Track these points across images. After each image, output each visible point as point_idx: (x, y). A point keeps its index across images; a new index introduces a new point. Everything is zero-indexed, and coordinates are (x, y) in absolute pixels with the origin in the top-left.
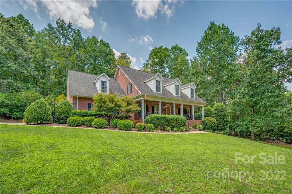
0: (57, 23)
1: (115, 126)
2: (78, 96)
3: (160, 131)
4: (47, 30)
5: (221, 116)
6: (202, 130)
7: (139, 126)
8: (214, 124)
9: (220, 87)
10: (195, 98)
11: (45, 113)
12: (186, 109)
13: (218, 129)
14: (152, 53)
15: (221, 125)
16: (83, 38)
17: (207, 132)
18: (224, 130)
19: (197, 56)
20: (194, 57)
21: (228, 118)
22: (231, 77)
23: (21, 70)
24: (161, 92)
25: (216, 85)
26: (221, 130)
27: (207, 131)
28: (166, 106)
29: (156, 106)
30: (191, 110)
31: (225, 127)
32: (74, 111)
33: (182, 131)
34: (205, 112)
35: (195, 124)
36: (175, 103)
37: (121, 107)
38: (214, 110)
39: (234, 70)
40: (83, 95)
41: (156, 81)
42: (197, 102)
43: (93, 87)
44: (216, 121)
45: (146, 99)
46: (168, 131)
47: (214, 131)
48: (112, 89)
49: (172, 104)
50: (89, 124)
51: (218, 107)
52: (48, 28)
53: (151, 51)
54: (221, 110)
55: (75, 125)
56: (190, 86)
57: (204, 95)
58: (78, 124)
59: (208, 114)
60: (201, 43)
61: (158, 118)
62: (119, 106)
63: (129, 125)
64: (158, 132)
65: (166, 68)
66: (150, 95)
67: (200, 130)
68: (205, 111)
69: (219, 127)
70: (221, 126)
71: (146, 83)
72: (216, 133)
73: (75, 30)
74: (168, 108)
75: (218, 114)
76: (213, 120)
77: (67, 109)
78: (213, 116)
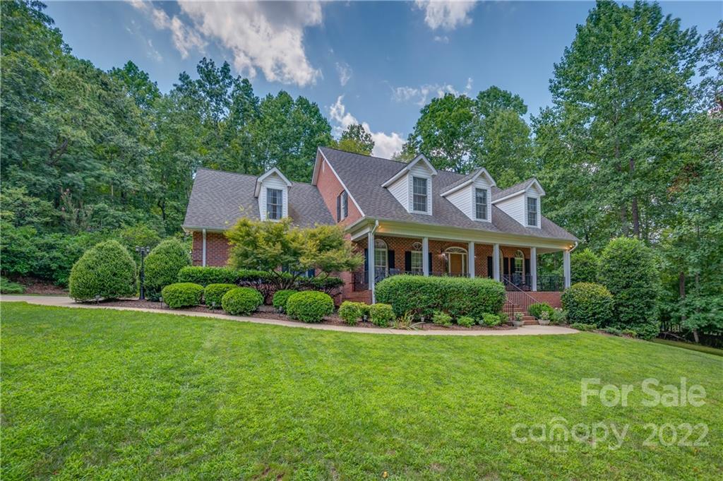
0: (200, 69)
1: (281, 308)
2: (204, 231)
3: (413, 326)
4: (180, 89)
5: (628, 277)
6: (560, 321)
7: (347, 311)
8: (602, 305)
9: (628, 189)
10: (539, 226)
11: (115, 275)
12: (513, 260)
13: (620, 321)
14: (425, 115)
15: (628, 306)
16: (257, 98)
17: (576, 331)
18: (640, 322)
19: (552, 105)
20: (544, 108)
21: (654, 285)
22: (669, 157)
23: (122, 181)
24: (430, 212)
25: (615, 184)
26: (628, 322)
27: (577, 328)
28: (448, 251)
29: (417, 252)
30: (527, 262)
31: (643, 313)
32: (186, 269)
33: (488, 326)
34: (575, 266)
35: (537, 304)
36: (472, 241)
37: (301, 254)
38: (603, 261)
39: (679, 135)
40: (218, 228)
41: (415, 179)
42: (548, 237)
43: (250, 207)
44: (612, 293)
45: (381, 231)
46: (442, 326)
47: (604, 327)
48: (301, 211)
49: (465, 245)
50: (214, 303)
51: (617, 250)
52: (180, 83)
53: (422, 112)
54: (630, 261)
55: (179, 305)
56: (523, 191)
57: (576, 218)
58: (186, 304)
59: (583, 273)
60: (566, 66)
61: (409, 287)
62: (296, 254)
63: (316, 307)
64: (405, 329)
65: (465, 152)
66: (392, 219)
67: (554, 322)
68: (573, 263)
69: (622, 312)
70: (629, 311)
71: (389, 189)
72: (610, 333)
73: (238, 80)
74: (457, 258)
75: (618, 271)
76: (602, 291)
77: (171, 263)
78: (601, 278)
